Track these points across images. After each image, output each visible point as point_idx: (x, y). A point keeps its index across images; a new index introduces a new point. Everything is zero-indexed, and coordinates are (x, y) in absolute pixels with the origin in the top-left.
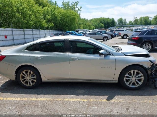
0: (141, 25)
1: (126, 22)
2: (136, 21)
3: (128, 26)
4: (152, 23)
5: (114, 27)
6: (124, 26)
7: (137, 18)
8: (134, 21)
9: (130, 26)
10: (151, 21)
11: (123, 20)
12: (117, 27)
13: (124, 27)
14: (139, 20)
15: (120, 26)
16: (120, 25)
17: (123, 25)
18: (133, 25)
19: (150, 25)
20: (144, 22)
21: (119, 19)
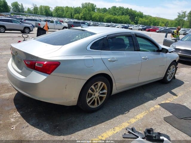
0: (42, 16)
1: (23, 9)
2: (36, 9)
3: (26, 14)
4: (54, 15)
5: (7, 13)
6: (21, 13)
7: (36, 5)
8: (33, 9)
9: (29, 14)
10: (52, 13)
11: (20, 5)
12: (11, 13)
13: (21, 15)
14: (39, 9)
15: (15, 13)
16: (16, 11)
17: (19, 11)
18: (32, 13)
19: (51, 16)
20: (45, 12)
21: (14, 3)
